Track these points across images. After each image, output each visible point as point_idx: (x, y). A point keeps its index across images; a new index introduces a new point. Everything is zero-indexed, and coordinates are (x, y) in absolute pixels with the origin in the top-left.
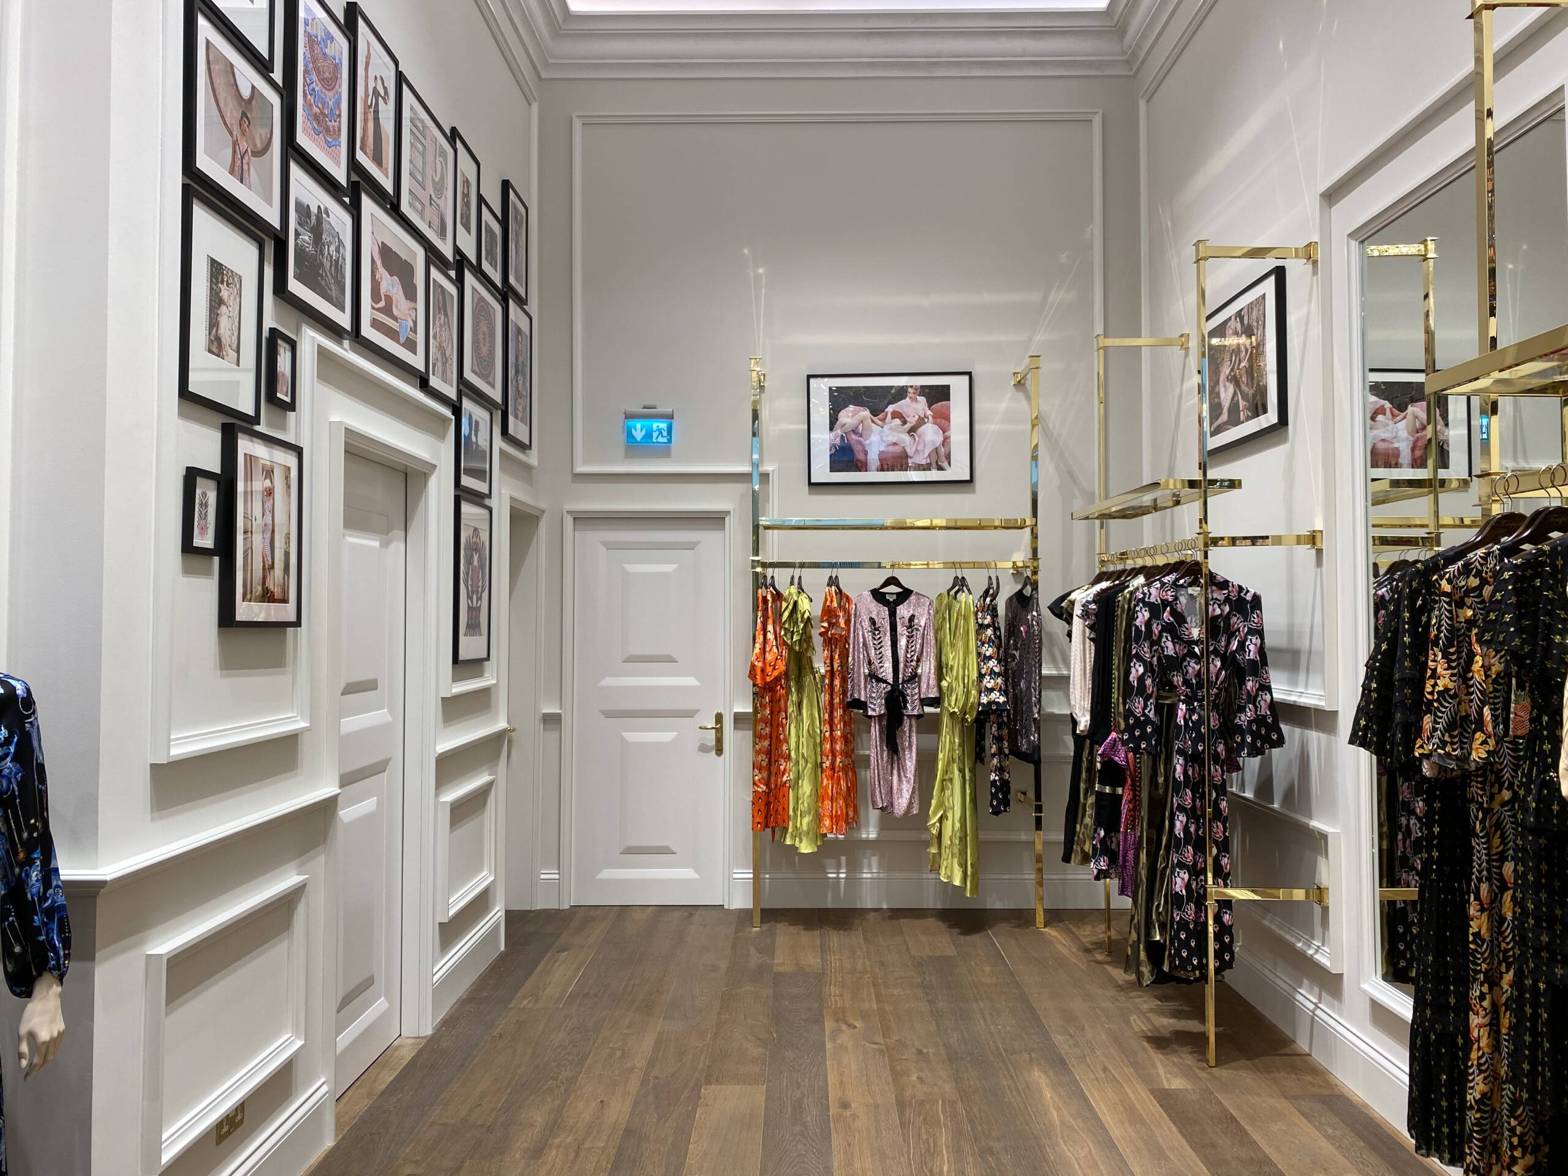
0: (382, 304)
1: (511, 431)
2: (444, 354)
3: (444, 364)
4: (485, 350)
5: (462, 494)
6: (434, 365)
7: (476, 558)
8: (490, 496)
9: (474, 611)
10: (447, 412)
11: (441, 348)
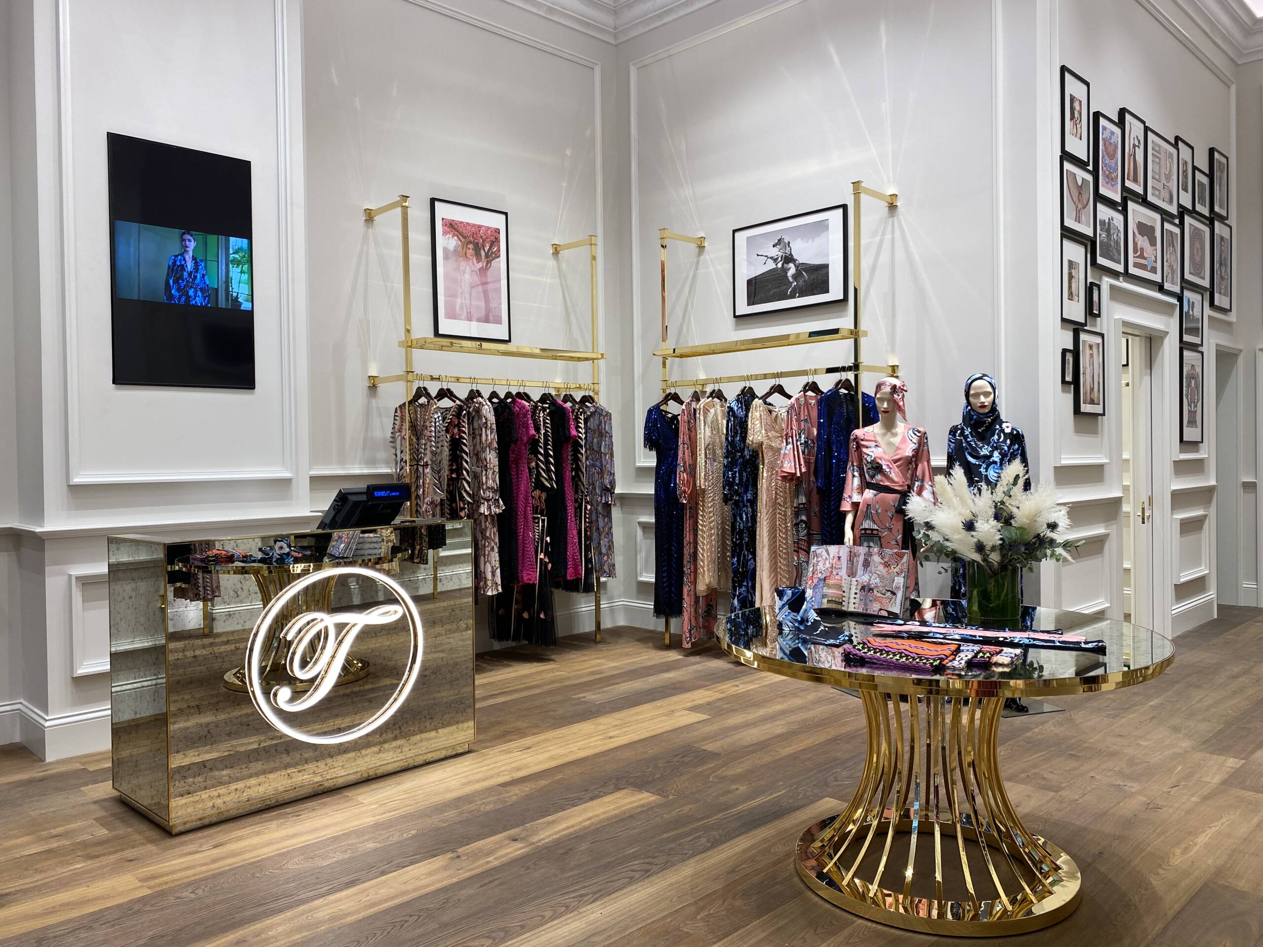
0: (1139, 253)
1: (1216, 303)
2: (1172, 269)
3: (1173, 274)
4: (1198, 258)
5: (1184, 346)
6: (1167, 277)
7: (1193, 382)
8: (1202, 345)
9: (1192, 413)
10: (1174, 301)
11: (1171, 266)
